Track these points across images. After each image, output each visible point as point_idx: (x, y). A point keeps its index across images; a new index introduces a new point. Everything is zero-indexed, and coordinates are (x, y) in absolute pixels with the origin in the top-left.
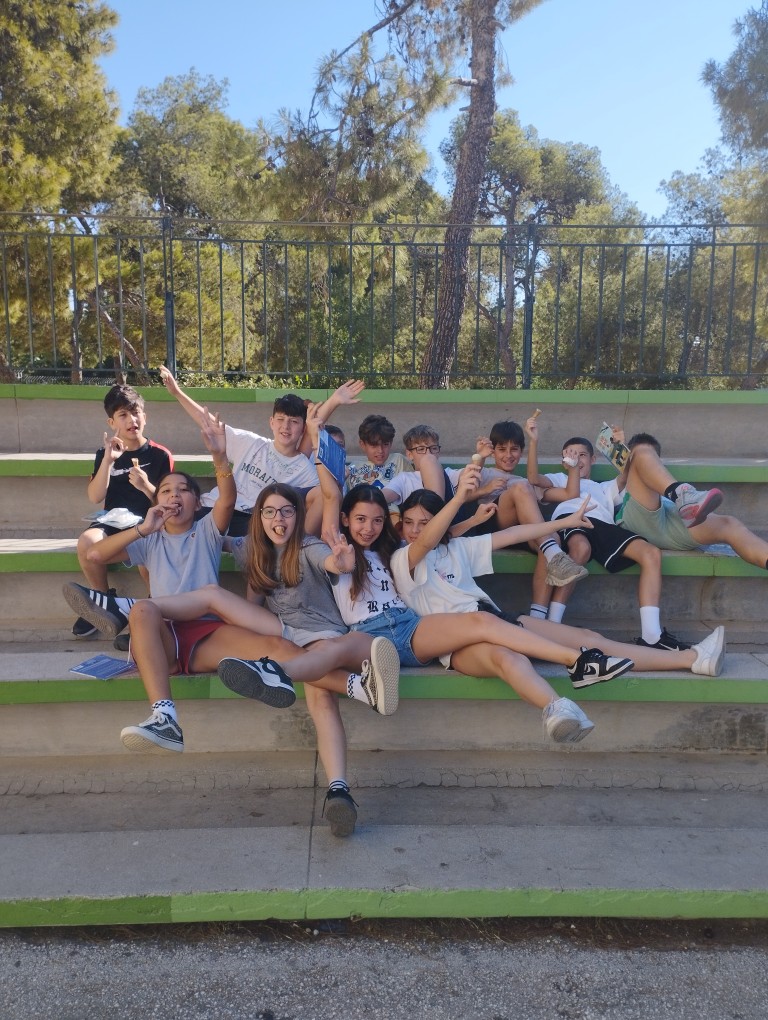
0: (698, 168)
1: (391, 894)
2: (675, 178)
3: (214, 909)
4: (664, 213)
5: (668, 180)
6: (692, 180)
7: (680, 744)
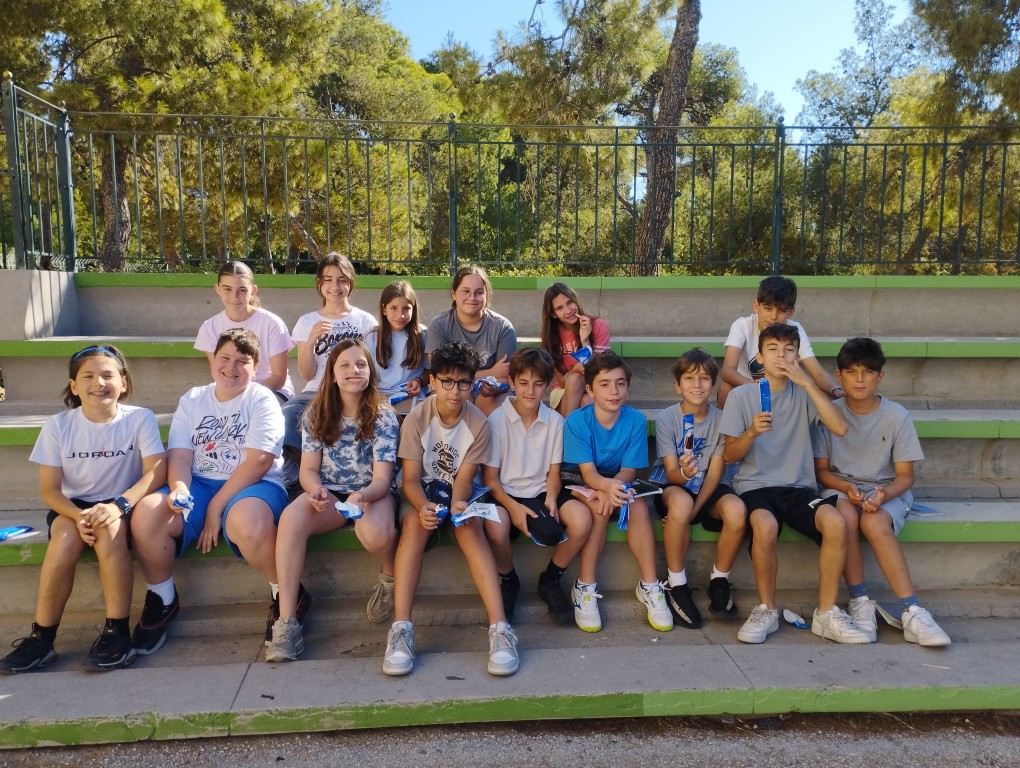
0: (834, 68)
1: (824, 693)
2: (810, 77)
3: (678, 705)
4: (801, 111)
5: (803, 79)
6: (827, 79)
7: (997, 581)
